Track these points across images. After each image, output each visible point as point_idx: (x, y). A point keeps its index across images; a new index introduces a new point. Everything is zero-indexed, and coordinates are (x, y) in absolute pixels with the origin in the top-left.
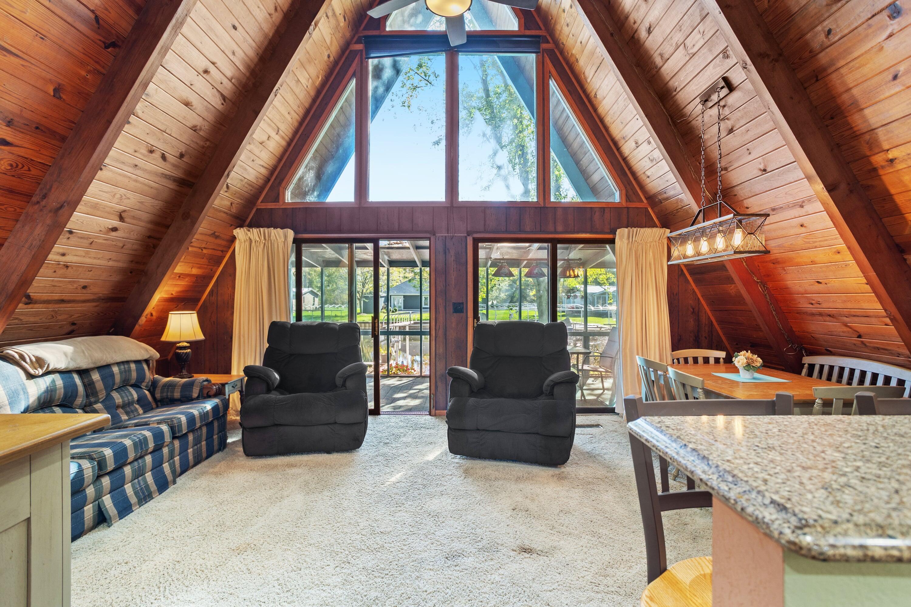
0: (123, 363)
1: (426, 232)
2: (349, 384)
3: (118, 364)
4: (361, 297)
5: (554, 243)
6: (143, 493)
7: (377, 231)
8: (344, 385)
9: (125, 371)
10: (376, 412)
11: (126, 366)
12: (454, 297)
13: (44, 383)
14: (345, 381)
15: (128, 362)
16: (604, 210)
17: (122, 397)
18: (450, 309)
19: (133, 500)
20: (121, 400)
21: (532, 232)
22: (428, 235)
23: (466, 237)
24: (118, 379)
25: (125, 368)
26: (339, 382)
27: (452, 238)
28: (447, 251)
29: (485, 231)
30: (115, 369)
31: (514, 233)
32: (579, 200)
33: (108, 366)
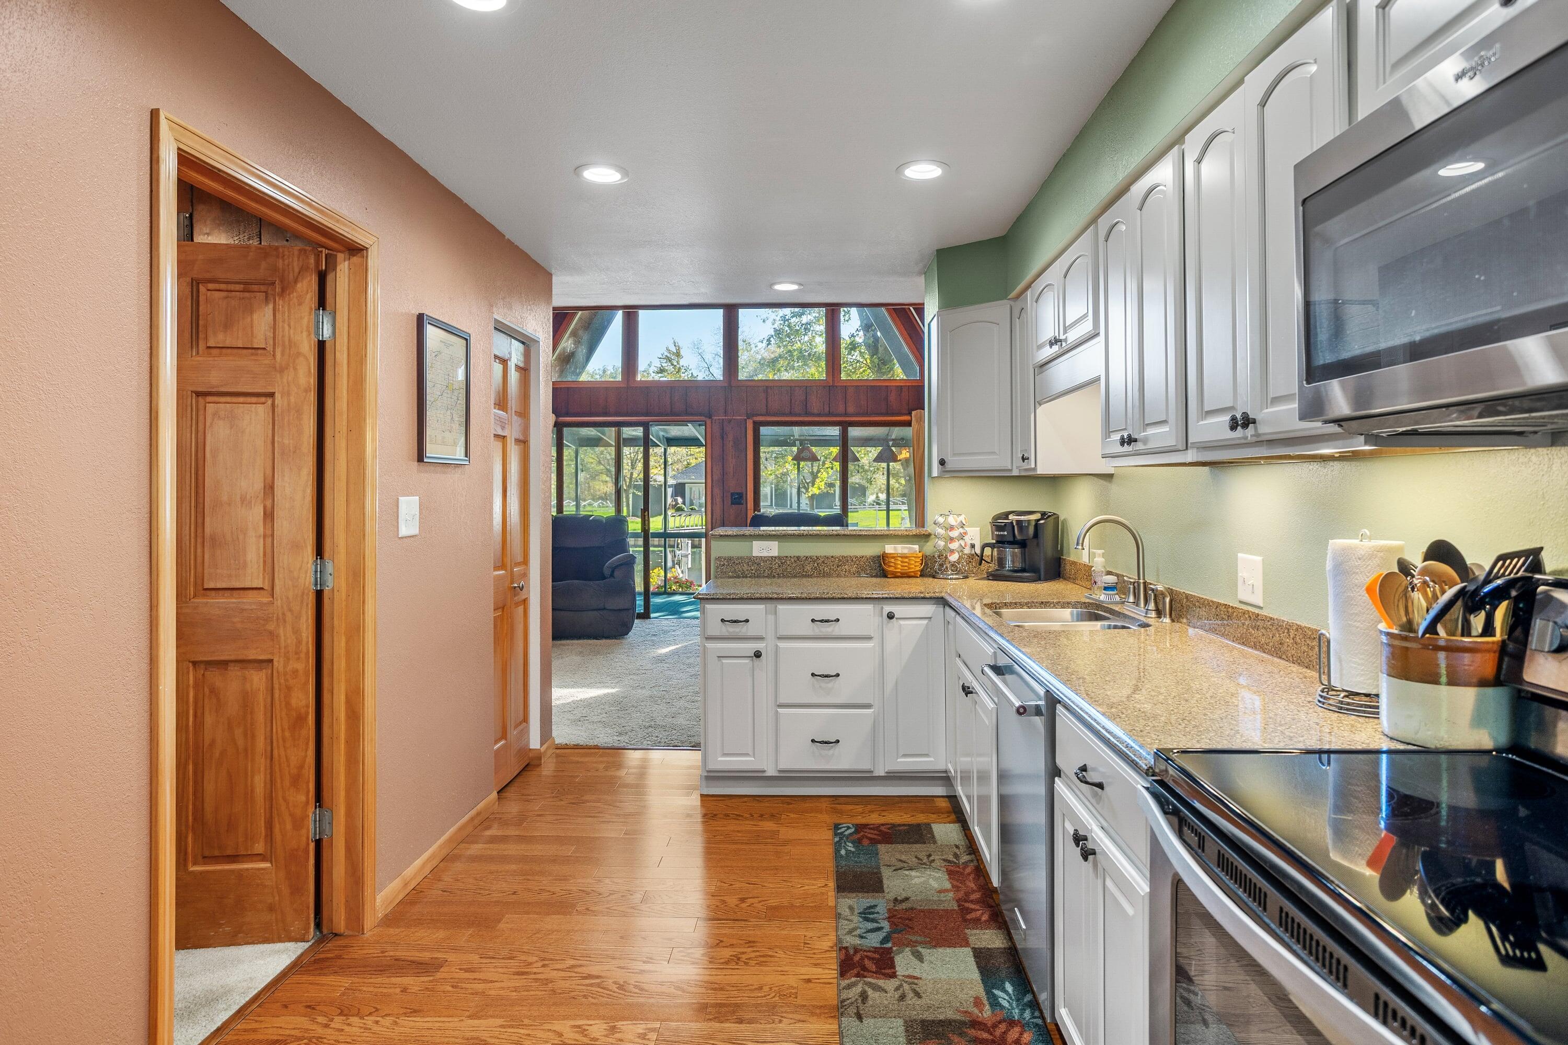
1: (701, 415)
2: (617, 573)
4: (629, 487)
5: (845, 426)
7: (647, 414)
8: (612, 575)
10: (645, 616)
12: (732, 486)
14: (613, 572)
16: (901, 389)
18: (728, 501)
21: (819, 415)
22: (703, 418)
23: (746, 420)
26: (607, 572)
27: (730, 421)
28: (725, 436)
29: (768, 414)
31: (800, 415)
32: (872, 377)
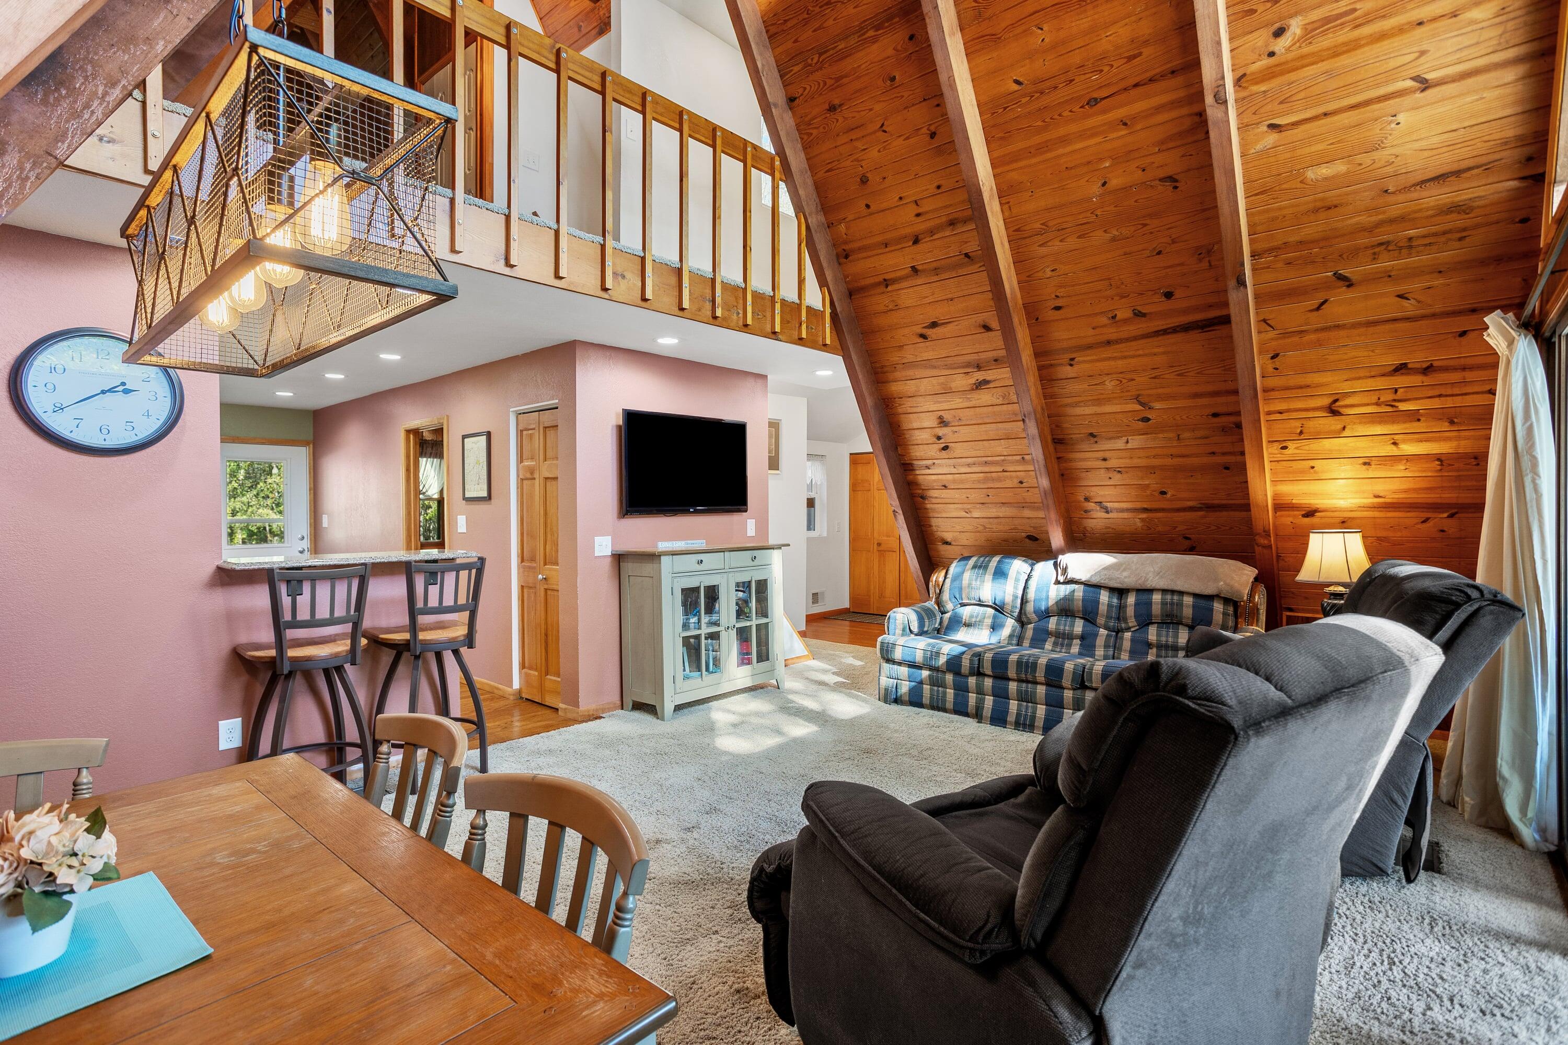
0: (1173, 592)
3: (1164, 591)
6: (1025, 719)
9: (1172, 604)
11: (1176, 597)
13: (1065, 590)
15: (1181, 593)
17: (1158, 635)
19: (1011, 718)
20: (1155, 638)
24: (1156, 609)
25: (1172, 599)
30: (1157, 597)
33: (1151, 591)
